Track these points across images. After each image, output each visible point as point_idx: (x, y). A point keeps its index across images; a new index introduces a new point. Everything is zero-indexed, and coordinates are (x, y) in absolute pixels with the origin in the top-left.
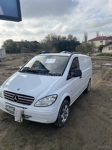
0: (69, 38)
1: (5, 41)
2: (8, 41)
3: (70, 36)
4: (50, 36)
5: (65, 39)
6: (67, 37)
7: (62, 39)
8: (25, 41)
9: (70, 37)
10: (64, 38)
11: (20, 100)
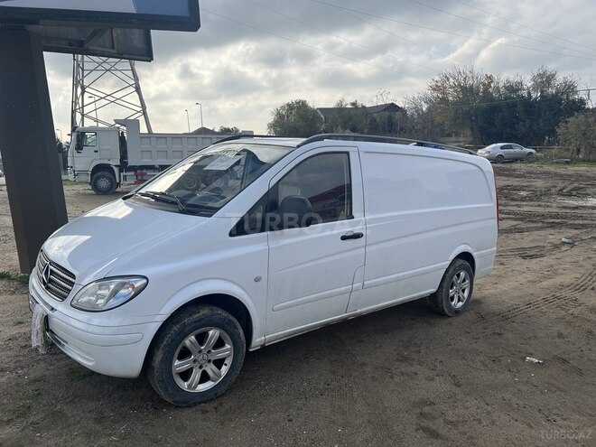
0: (536, 87)
1: (283, 108)
2: (290, 107)
3: (541, 75)
4: (452, 81)
5: (517, 90)
6: (528, 83)
7: (503, 91)
8: (353, 104)
9: (545, 80)
11: (50, 280)
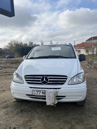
0: (30, 45)
3: (30, 43)
4: (13, 43)
6: (28, 44)
7: (24, 45)
10: (26, 45)
11: (50, 81)
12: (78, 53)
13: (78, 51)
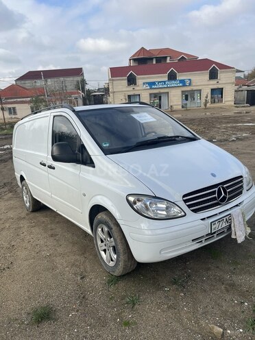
12: (9, 116)
13: (10, 109)
